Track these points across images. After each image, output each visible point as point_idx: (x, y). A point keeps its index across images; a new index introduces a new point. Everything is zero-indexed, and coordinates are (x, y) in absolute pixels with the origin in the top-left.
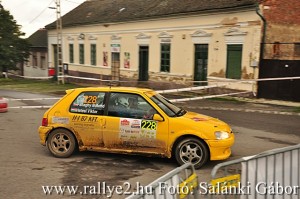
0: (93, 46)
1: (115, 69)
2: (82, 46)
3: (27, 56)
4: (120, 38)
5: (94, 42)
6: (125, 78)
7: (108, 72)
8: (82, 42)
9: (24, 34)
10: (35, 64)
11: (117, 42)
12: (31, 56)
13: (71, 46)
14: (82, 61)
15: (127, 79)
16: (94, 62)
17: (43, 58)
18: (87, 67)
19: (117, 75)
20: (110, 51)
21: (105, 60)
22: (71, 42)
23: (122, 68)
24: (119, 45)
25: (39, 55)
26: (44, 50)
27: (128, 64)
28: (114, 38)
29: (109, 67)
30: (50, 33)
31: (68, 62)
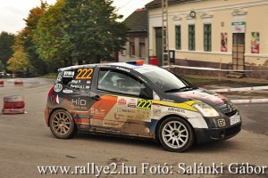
0: (208, 27)
1: (238, 55)
2: (192, 27)
3: (123, 43)
4: (246, 13)
5: (208, 21)
6: (252, 66)
7: (228, 60)
8: (192, 22)
9: (121, 16)
10: (132, 53)
11: (241, 19)
12: (128, 43)
13: (178, 28)
14: (192, 46)
15: (255, 68)
16: (208, 47)
17: (142, 44)
18: (199, 53)
19: (241, 62)
20: (230, 31)
21: (223, 43)
22: (178, 23)
23: (248, 53)
24: (244, 23)
25: (137, 41)
26: (145, 34)
27: (257, 48)
28: (237, 13)
29: (230, 52)
30: (151, 13)
31: (174, 49)
